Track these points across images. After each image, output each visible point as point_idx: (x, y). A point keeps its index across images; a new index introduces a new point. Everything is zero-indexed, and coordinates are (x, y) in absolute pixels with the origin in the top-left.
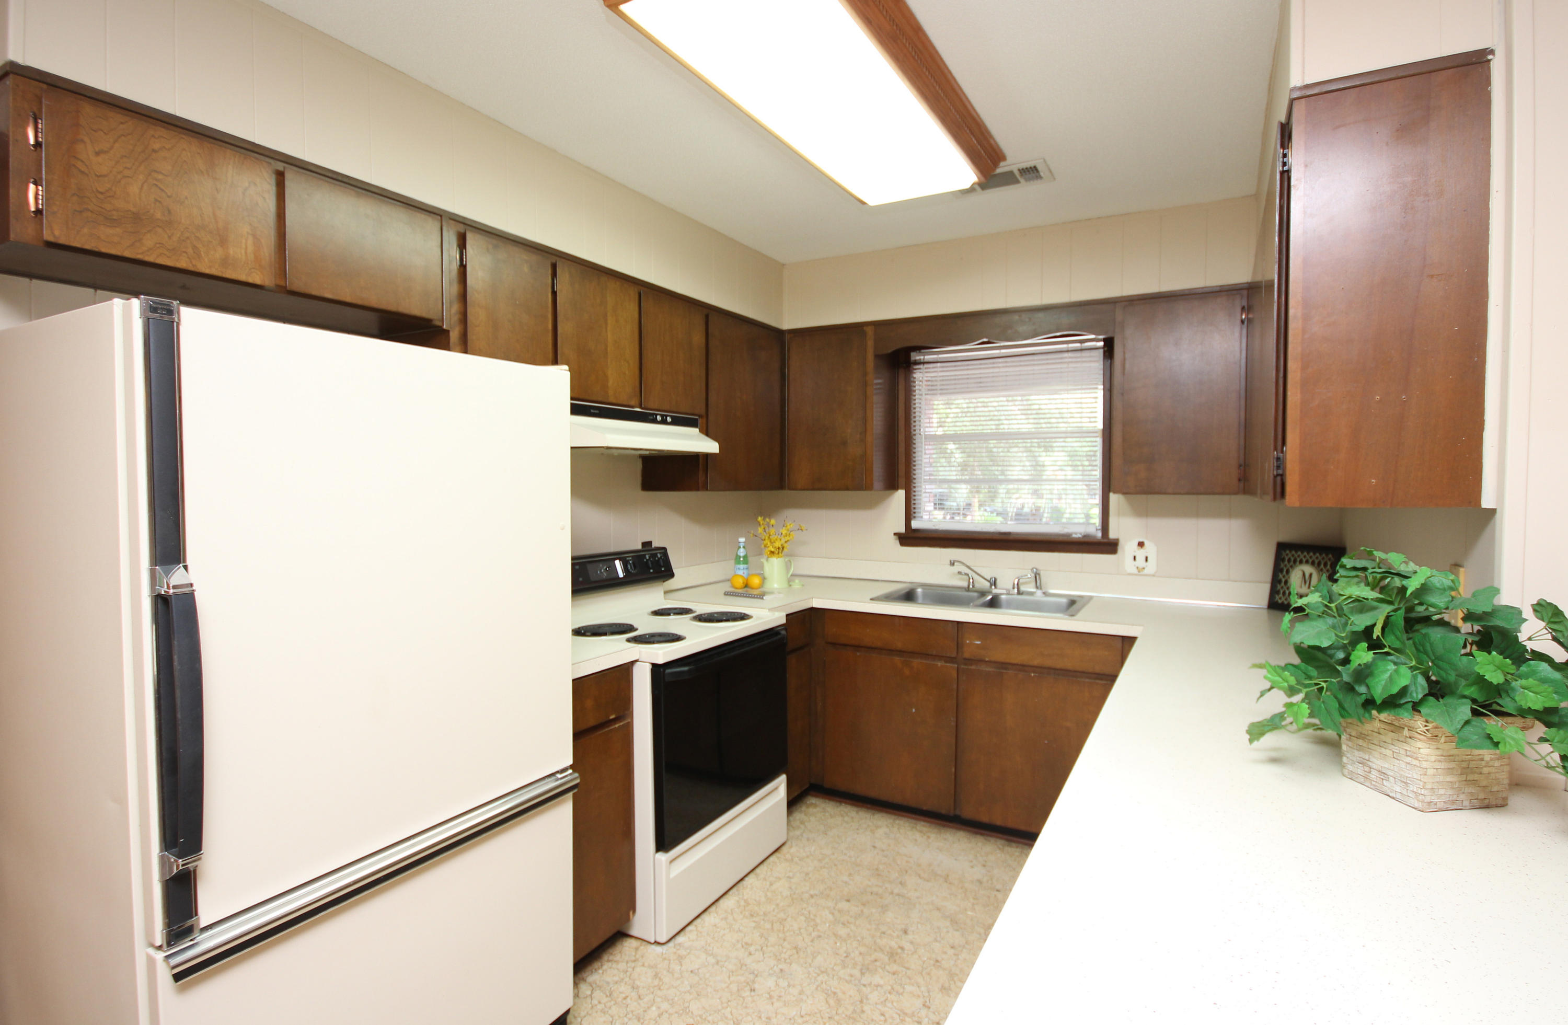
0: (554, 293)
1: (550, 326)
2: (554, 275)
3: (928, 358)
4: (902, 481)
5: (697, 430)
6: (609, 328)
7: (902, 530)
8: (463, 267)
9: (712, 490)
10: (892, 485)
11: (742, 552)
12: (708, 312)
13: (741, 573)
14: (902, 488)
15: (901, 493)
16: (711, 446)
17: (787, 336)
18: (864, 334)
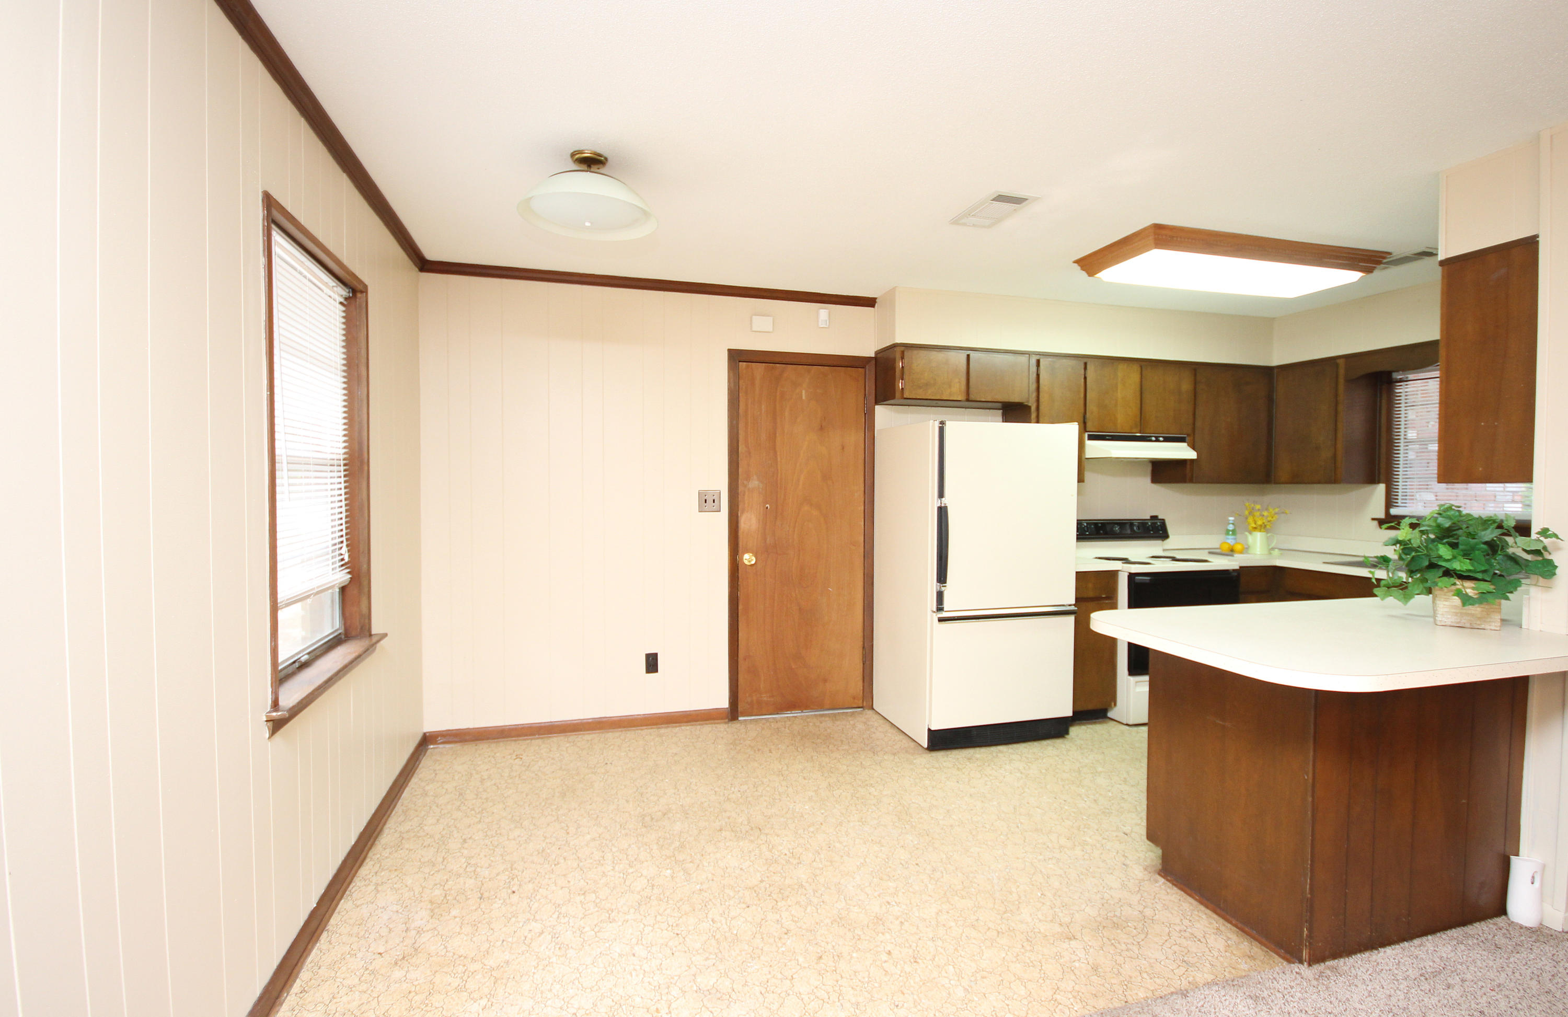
0: (1085, 378)
1: (1082, 395)
2: (1085, 368)
3: (1411, 377)
4: (1382, 477)
5: (1185, 445)
6: (1119, 391)
7: (1382, 515)
8: (1038, 375)
9: (1195, 483)
10: (1372, 479)
11: (1231, 527)
12: (1194, 368)
13: (1229, 541)
14: (1383, 483)
15: (1382, 487)
16: (1191, 455)
17: (1275, 371)
18: (1337, 365)
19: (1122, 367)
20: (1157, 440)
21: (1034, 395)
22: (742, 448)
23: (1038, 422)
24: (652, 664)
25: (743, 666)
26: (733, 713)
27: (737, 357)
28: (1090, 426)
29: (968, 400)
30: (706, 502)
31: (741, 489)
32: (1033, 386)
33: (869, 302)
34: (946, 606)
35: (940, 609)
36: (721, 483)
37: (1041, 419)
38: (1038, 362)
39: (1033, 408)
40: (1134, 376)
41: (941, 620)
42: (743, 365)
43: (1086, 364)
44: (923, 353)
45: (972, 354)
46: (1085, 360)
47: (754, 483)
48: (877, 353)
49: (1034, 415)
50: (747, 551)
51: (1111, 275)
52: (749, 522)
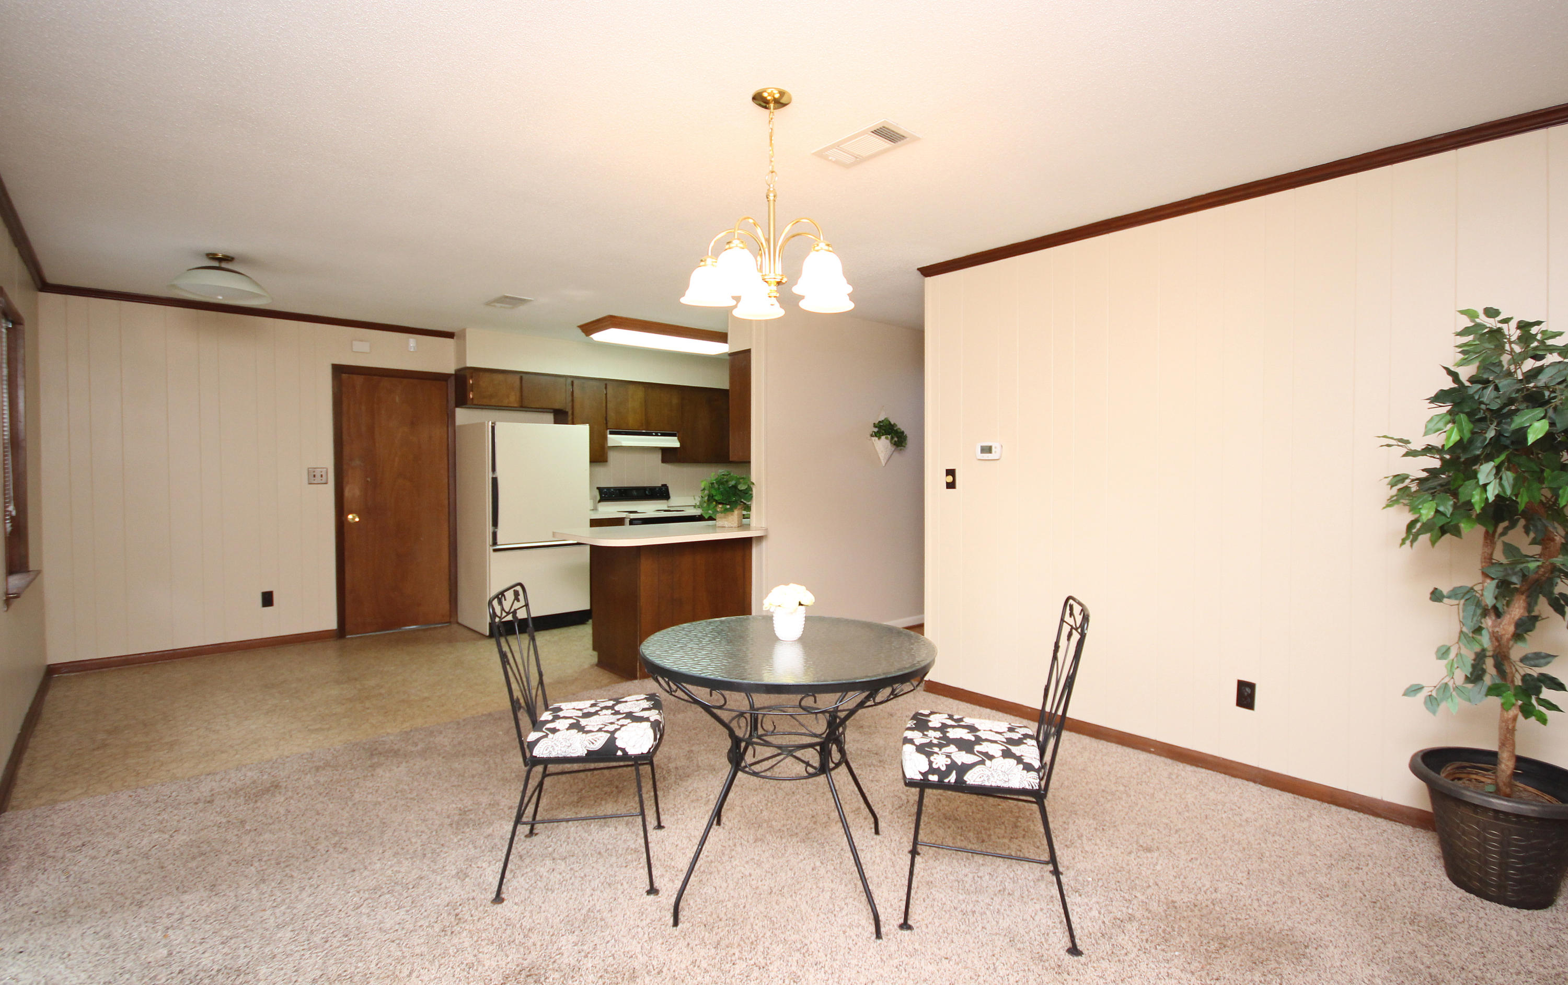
2: (606, 388)
19: (631, 387)
20: (656, 435)
21: (570, 404)
22: (345, 437)
23: (573, 423)
24: (268, 599)
25: (348, 598)
26: (341, 632)
27: (339, 371)
28: (610, 425)
29: (522, 407)
30: (313, 477)
31: (345, 467)
32: (569, 399)
33: (450, 335)
34: (499, 541)
35: (495, 543)
36: (327, 461)
37: (575, 420)
38: (572, 382)
39: (570, 413)
40: (640, 393)
41: (495, 550)
42: (344, 376)
43: (606, 385)
44: (487, 375)
45: (524, 375)
46: (606, 382)
47: (357, 462)
48: (457, 371)
49: (570, 418)
50: (351, 513)
51: (598, 337)
52: (353, 491)
